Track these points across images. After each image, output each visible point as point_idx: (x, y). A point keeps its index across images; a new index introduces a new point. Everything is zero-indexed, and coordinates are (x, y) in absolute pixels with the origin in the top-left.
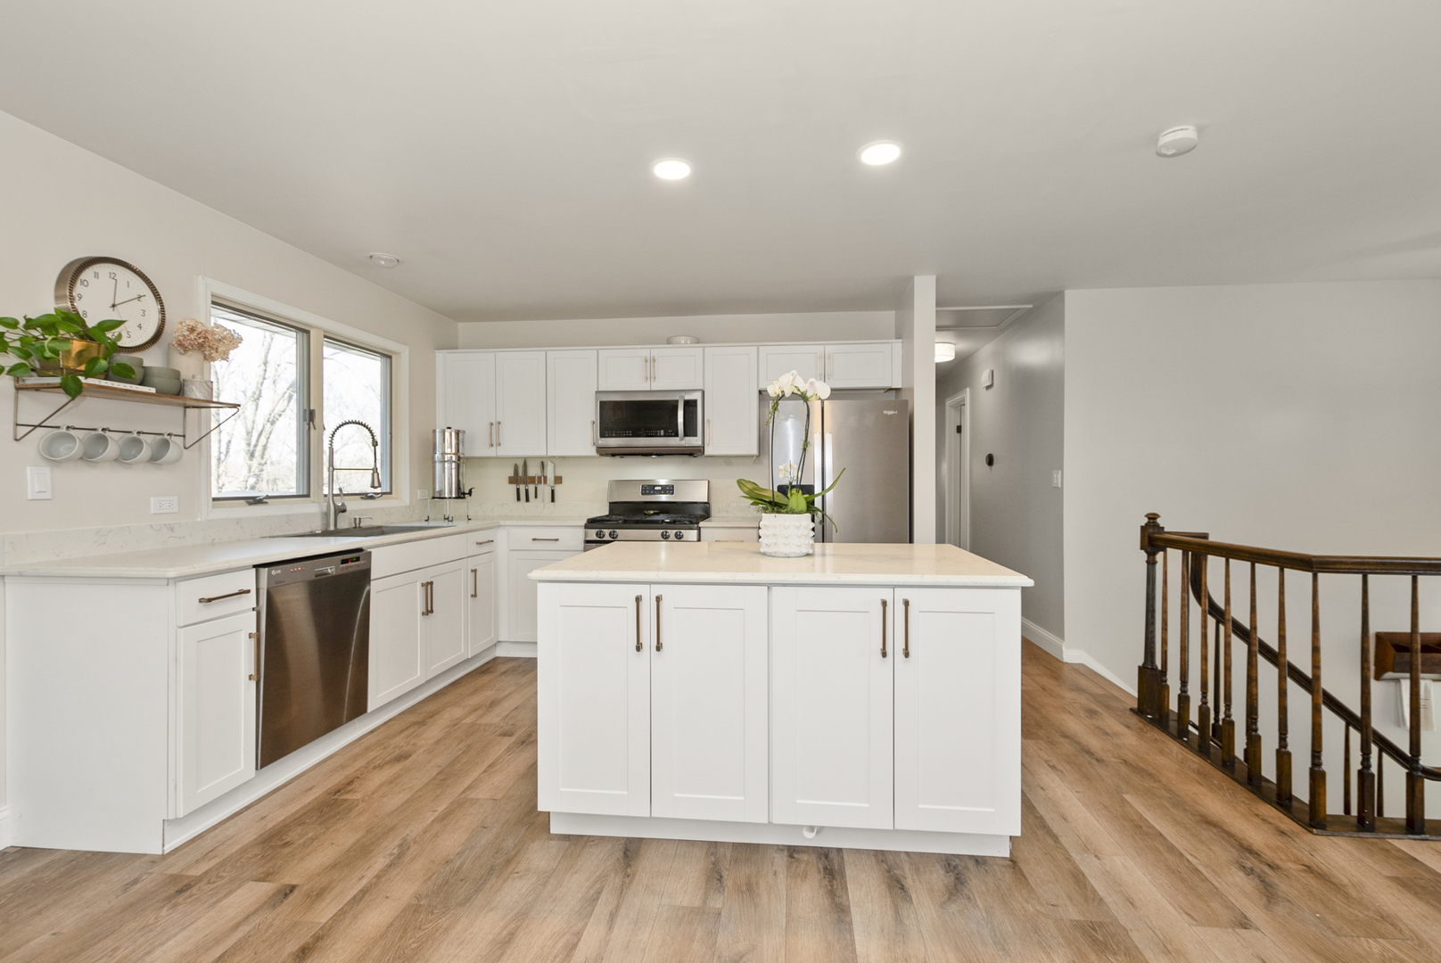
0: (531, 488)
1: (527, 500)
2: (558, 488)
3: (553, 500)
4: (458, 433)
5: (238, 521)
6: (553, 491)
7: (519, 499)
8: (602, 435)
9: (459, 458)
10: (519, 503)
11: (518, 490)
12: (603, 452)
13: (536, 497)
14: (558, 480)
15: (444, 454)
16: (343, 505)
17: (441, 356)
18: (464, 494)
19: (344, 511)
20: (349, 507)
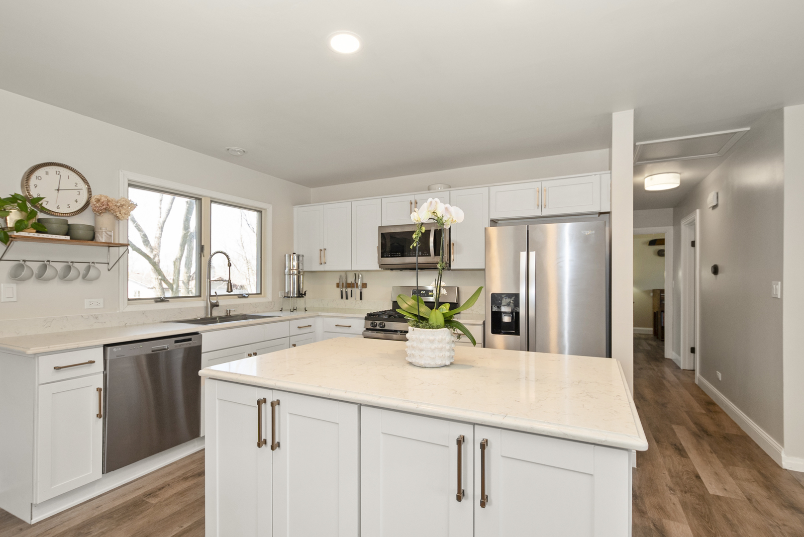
0: (349, 290)
1: (347, 298)
2: (364, 290)
3: (361, 299)
4: (298, 257)
5: (144, 313)
6: (361, 293)
7: (342, 297)
8: (382, 256)
9: (299, 272)
10: (342, 300)
11: (342, 291)
12: (384, 267)
13: (351, 296)
14: (364, 285)
15: (290, 270)
16: (217, 302)
17: (296, 209)
18: (302, 294)
19: (218, 306)
20: (220, 304)
